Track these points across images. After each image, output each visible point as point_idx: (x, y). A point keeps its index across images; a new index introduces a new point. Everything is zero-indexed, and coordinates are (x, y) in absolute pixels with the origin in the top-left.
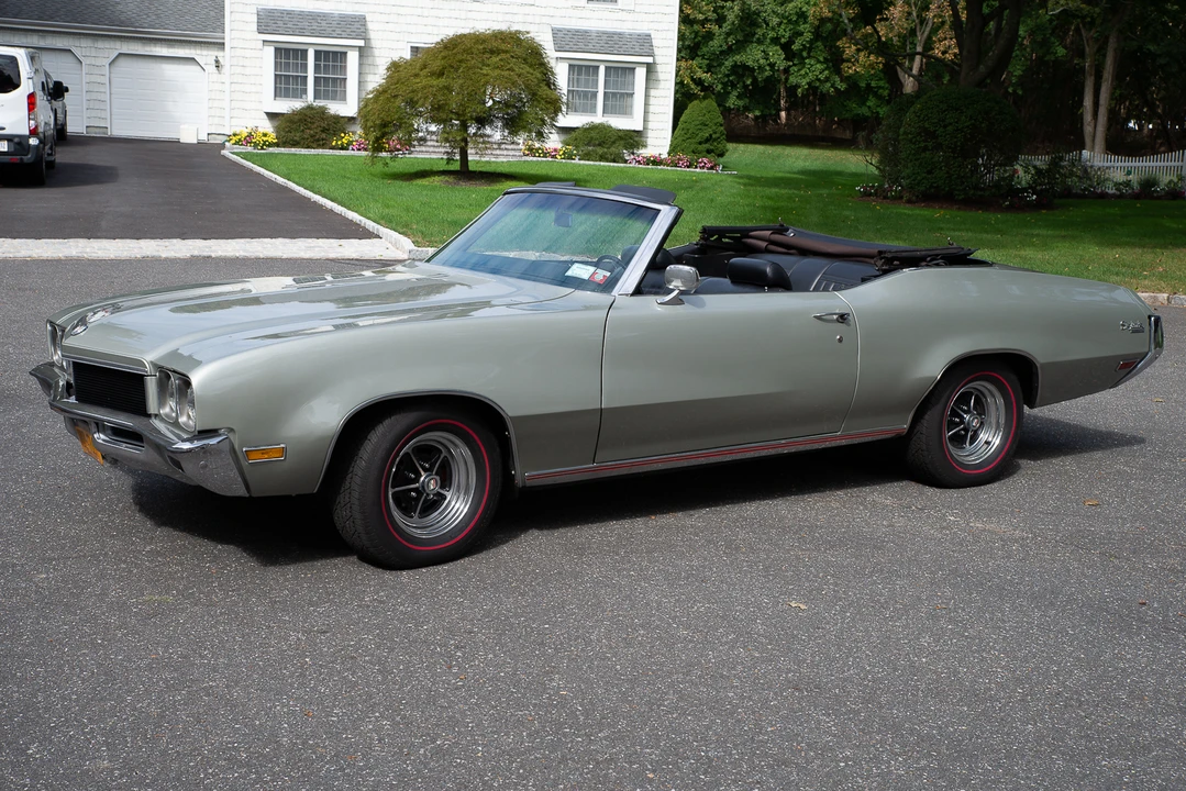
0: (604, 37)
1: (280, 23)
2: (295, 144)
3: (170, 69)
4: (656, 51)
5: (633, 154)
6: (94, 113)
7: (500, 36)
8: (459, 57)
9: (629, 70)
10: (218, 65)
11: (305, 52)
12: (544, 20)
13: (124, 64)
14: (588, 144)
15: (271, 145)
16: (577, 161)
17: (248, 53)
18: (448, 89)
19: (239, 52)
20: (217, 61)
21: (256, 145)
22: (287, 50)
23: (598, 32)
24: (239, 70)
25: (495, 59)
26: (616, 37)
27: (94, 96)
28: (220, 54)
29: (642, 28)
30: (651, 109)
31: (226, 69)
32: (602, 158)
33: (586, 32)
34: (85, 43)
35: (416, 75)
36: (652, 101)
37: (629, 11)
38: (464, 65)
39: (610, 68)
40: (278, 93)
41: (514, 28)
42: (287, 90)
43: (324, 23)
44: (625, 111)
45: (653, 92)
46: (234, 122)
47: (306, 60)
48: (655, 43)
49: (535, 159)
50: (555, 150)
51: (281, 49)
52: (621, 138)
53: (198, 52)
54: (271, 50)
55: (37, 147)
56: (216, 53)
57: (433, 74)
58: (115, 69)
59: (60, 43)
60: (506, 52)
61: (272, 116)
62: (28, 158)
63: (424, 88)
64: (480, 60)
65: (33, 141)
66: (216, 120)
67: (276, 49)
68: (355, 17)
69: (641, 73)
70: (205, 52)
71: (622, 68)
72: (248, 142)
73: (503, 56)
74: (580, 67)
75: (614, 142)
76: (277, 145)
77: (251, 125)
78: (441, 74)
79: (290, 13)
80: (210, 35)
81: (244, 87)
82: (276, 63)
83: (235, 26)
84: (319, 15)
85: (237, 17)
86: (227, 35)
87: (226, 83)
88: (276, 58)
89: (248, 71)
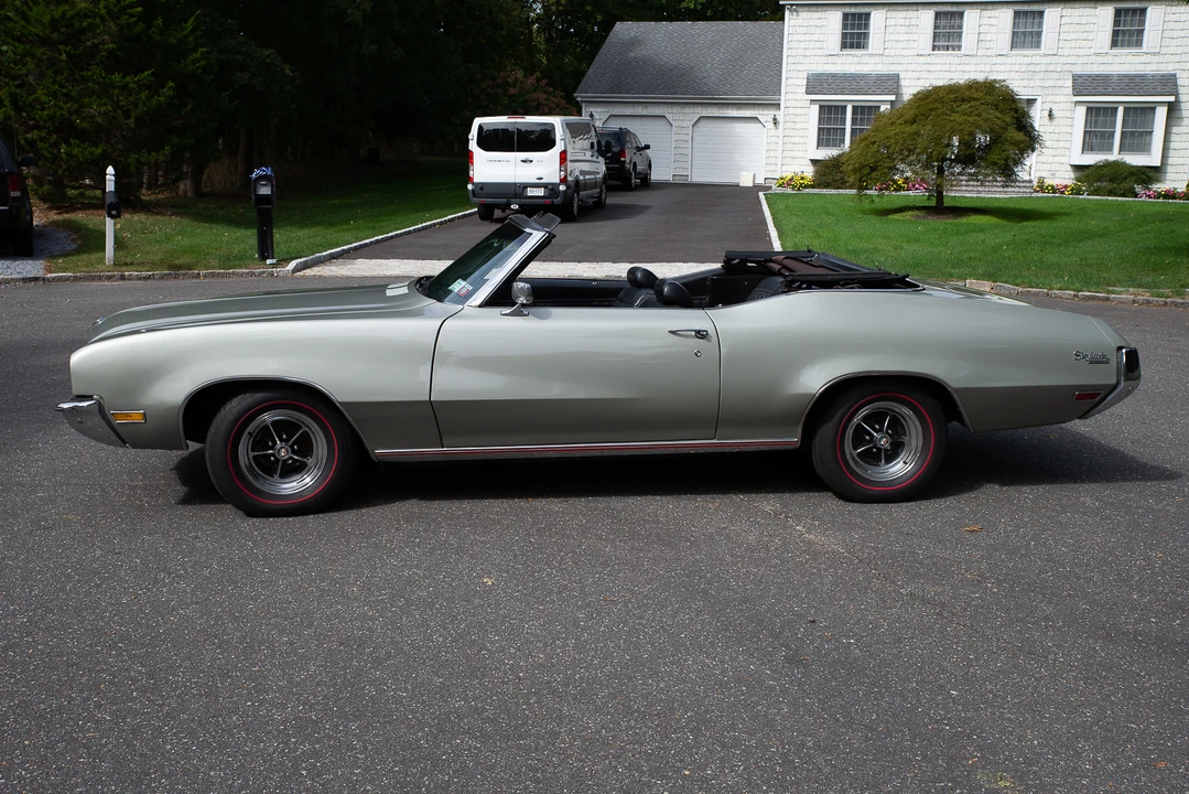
0: (1126, 80)
1: (825, 85)
2: (827, 186)
3: (740, 127)
4: (1181, 90)
5: (1148, 188)
6: (679, 165)
7: (974, 86)
8: (931, 106)
9: (1150, 110)
10: (775, 121)
11: (844, 108)
12: (1066, 68)
13: (704, 125)
14: (1098, 180)
15: (807, 187)
16: (1085, 196)
17: (798, 111)
18: (917, 134)
19: (791, 111)
20: (775, 119)
21: (794, 187)
22: (830, 107)
23: (1119, 76)
24: (790, 125)
25: (965, 106)
26: (1137, 80)
27: (680, 151)
28: (777, 113)
29: (1167, 69)
30: (1172, 145)
31: (781, 126)
32: (1111, 193)
33: (1107, 76)
34: (676, 110)
35: (893, 124)
36: (1173, 138)
37: (1154, 54)
38: (933, 113)
39: (1130, 108)
40: (820, 144)
41: (992, 77)
42: (828, 140)
43: (862, 83)
44: (1144, 148)
45: (1175, 130)
46: (784, 168)
47: (845, 114)
48: (1180, 82)
49: (1045, 195)
50: (1066, 187)
51: (824, 106)
52: (1132, 174)
53: (760, 112)
54: (816, 108)
55: (564, 191)
56: (775, 112)
57: (906, 122)
58: (695, 129)
59: (657, 111)
60: (977, 99)
61: (814, 162)
62: (558, 201)
63: (897, 134)
64: (949, 108)
65: (562, 188)
66: (772, 168)
67: (821, 107)
68: (889, 75)
69: (1161, 112)
70: (765, 112)
71: (1141, 108)
72: (789, 185)
73: (972, 103)
74: (1098, 109)
75: (1125, 178)
76: (812, 187)
77: (798, 170)
78: (913, 121)
79: (834, 76)
80: (770, 98)
81: (793, 140)
82: (820, 119)
83: (789, 89)
84: (858, 76)
85: (791, 81)
86: (783, 97)
87: (781, 136)
88: (820, 114)
89: (798, 126)
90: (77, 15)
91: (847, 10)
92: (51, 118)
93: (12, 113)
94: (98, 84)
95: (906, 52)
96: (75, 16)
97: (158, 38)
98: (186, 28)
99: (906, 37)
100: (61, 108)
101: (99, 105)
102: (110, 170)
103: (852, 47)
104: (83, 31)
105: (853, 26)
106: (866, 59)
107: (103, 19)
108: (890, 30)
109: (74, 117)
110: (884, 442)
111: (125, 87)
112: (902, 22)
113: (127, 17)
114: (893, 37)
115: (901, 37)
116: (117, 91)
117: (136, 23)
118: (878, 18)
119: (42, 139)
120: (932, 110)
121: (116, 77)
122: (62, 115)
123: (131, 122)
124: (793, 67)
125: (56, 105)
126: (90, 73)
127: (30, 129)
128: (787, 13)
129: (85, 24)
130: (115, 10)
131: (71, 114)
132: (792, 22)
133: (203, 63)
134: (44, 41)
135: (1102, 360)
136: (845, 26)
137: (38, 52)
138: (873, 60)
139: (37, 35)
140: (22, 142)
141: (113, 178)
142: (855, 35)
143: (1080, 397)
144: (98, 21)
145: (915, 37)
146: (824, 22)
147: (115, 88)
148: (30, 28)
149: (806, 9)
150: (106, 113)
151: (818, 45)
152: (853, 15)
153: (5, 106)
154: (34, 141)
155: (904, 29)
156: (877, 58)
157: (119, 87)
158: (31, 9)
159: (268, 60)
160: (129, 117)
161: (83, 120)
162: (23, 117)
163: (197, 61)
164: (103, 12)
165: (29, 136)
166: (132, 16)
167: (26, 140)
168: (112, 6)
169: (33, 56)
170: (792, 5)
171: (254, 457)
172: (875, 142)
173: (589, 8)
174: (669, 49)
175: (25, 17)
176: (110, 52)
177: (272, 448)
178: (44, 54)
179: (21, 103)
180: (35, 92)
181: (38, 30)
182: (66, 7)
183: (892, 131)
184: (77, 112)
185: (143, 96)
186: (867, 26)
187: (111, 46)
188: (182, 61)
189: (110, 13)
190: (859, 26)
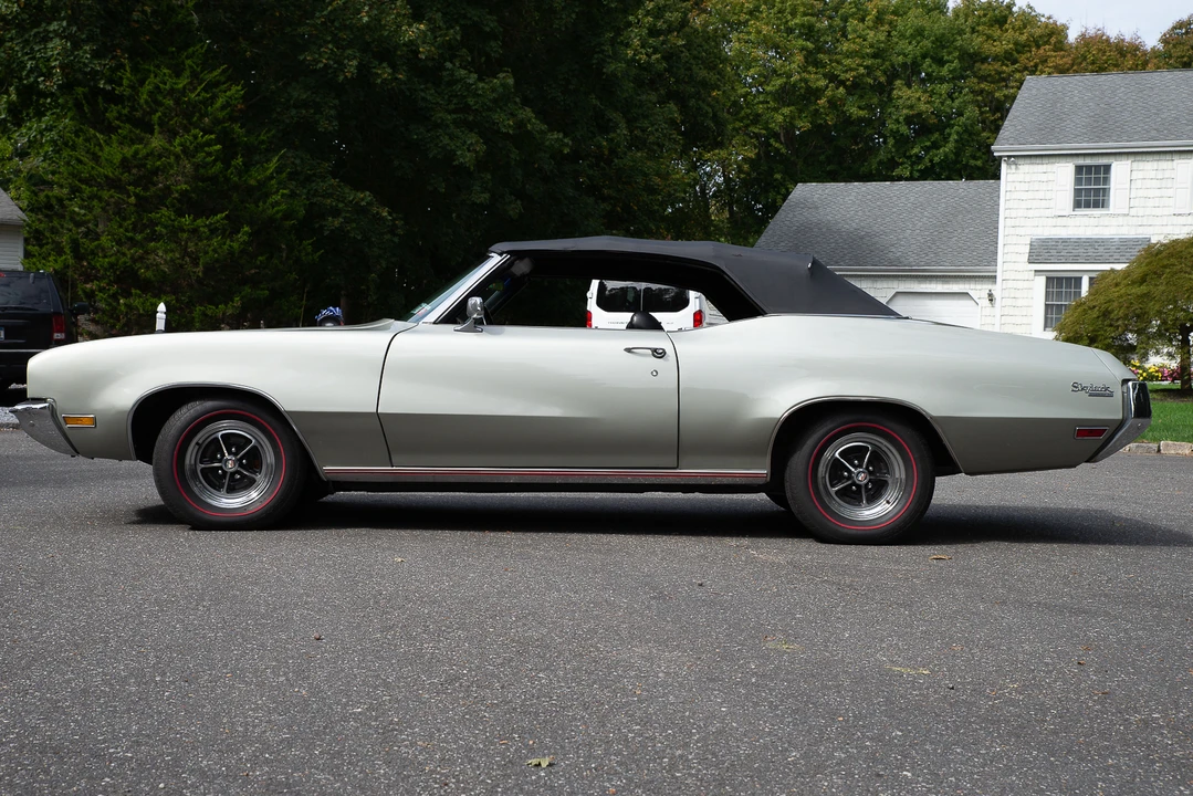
1: (1054, 252)
3: (945, 306)
8: (1165, 262)
10: (991, 298)
11: (1078, 281)
13: (901, 302)
17: (1020, 285)
19: (1010, 284)
20: (990, 295)
22: (1059, 279)
24: (1009, 302)
28: (992, 287)
31: (998, 302)
35: (1117, 285)
38: (1168, 270)
40: (1047, 324)
42: (1058, 320)
43: (1101, 249)
47: (1080, 288)
51: (1053, 278)
53: (972, 286)
54: (1042, 280)
56: (990, 287)
57: (1133, 283)
63: (1121, 296)
67: (1048, 278)
70: (979, 287)
78: (1143, 280)
79: (1064, 241)
80: (984, 270)
81: (1012, 320)
82: (1047, 293)
83: (1008, 258)
84: (1096, 240)
85: (1009, 249)
86: (999, 268)
87: (998, 316)
88: (1047, 287)
89: (1019, 302)
90: (151, 154)
91: (1081, 162)
92: (112, 265)
93: (71, 261)
94: (165, 227)
95: (1158, 212)
96: (148, 155)
97: (236, 179)
98: (268, 169)
99: (1158, 193)
100: (124, 254)
101: (166, 252)
102: (162, 307)
103: (1087, 205)
104: (155, 172)
105: (1089, 181)
106: (1106, 221)
107: (177, 157)
108: (1138, 184)
109: (138, 265)
110: (862, 478)
111: (195, 231)
112: (1152, 175)
113: (204, 154)
114: (1141, 193)
115: (1151, 193)
116: (185, 235)
117: (215, 161)
118: (1120, 170)
119: (101, 290)
120: (1165, 267)
121: (187, 220)
122: (125, 263)
123: (199, 270)
124: (1012, 231)
125: (118, 251)
126: (158, 215)
127: (88, 279)
128: (1004, 166)
129: (159, 163)
130: (192, 148)
131: (134, 260)
132: (1010, 178)
133: (283, 207)
134: (114, 184)
135: (1103, 393)
136: (1078, 181)
137: (105, 195)
138: (1114, 221)
139: (107, 177)
140: (80, 293)
141: (164, 316)
142: (1091, 190)
143: (1081, 433)
144: (172, 159)
145: (1170, 192)
146: (1051, 176)
147: (183, 231)
148: (100, 169)
149: (1028, 161)
150: (172, 260)
151: (1044, 204)
152: (1089, 168)
153: (65, 253)
154: (93, 291)
155: (1155, 183)
156: (1121, 218)
157: (188, 231)
158: (101, 149)
159: (363, 203)
160: (197, 265)
161: (147, 268)
162: (83, 266)
163: (277, 203)
164: (178, 149)
165: (88, 286)
166: (209, 154)
167: (84, 291)
168: (188, 143)
169: (100, 199)
170: (1009, 157)
171: (202, 470)
172: (1094, 307)
173: (778, 176)
174: (860, 213)
175: (96, 158)
176: (183, 193)
177: (220, 461)
178: (112, 197)
179: (83, 251)
180: (98, 239)
181: (109, 172)
182: (140, 146)
183: (1114, 293)
184: (141, 259)
185: (215, 242)
186: (1106, 180)
187: (184, 187)
188: (261, 204)
189: (184, 151)
190: (1097, 181)
